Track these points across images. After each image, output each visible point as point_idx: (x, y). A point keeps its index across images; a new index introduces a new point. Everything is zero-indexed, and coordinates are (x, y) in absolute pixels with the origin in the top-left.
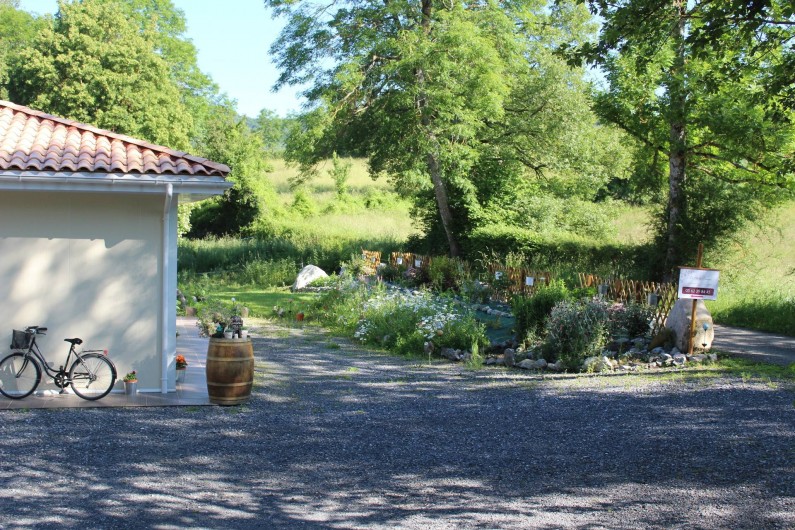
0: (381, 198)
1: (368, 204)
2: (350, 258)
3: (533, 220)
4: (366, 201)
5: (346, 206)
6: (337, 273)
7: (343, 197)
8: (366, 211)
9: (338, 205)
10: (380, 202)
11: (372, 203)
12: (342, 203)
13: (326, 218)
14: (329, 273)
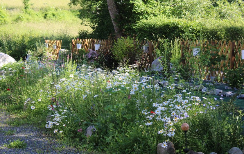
0: (54, 12)
1: (45, 16)
2: (34, 46)
3: (187, 13)
4: (44, 15)
5: (30, 17)
6: (24, 60)
7: (28, 11)
8: (45, 21)
9: (24, 16)
10: (54, 15)
11: (48, 15)
12: (27, 15)
13: (17, 25)
14: (17, 59)
